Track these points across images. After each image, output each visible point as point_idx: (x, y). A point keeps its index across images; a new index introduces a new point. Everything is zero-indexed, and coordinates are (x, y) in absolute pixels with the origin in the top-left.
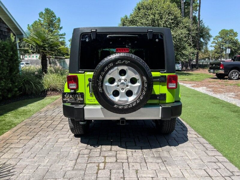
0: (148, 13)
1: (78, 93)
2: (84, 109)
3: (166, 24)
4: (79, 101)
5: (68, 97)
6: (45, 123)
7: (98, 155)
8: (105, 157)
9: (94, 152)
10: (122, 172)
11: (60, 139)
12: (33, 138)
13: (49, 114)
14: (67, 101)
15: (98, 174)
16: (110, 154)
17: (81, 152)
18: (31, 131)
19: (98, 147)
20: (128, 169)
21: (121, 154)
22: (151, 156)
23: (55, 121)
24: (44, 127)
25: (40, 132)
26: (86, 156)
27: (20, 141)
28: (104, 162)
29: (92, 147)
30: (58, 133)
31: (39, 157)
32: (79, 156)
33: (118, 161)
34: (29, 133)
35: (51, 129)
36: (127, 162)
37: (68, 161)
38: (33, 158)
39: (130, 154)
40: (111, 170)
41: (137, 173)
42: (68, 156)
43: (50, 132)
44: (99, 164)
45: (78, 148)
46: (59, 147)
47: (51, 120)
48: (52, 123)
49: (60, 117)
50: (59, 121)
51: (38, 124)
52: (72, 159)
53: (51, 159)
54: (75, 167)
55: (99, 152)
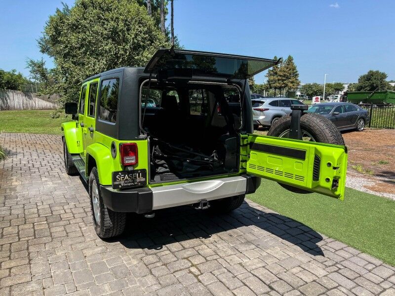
0: (103, 16)
1: (138, 170)
2: (154, 195)
3: (137, 40)
4: (139, 182)
5: (122, 179)
6: (19, 231)
7: (176, 259)
8: (187, 258)
9: (165, 256)
10: (226, 271)
11: (85, 251)
12: (30, 260)
13: (3, 213)
14: (120, 184)
15: (203, 282)
16: (189, 253)
17: (146, 261)
18: (10, 251)
19: (162, 248)
20: (229, 265)
21: (202, 249)
22: (238, 242)
23: (35, 224)
24: (27, 239)
25: (32, 249)
26: (158, 264)
27: (10, 271)
28: (193, 265)
29: (154, 251)
30: (70, 242)
31: (84, 287)
32: (149, 266)
33: (209, 259)
34: (9, 254)
35: (44, 238)
36: (218, 257)
37: (142, 279)
38: (77, 291)
39: (214, 247)
40: (211, 272)
41: (243, 267)
42: (131, 272)
43: (51, 244)
44: (189, 270)
45: (130, 257)
46: (99, 263)
47: (25, 223)
48: (34, 228)
49: (37, 215)
50: (43, 223)
51: (8, 236)
52: (143, 274)
53: (110, 284)
54: (161, 282)
55: (171, 255)
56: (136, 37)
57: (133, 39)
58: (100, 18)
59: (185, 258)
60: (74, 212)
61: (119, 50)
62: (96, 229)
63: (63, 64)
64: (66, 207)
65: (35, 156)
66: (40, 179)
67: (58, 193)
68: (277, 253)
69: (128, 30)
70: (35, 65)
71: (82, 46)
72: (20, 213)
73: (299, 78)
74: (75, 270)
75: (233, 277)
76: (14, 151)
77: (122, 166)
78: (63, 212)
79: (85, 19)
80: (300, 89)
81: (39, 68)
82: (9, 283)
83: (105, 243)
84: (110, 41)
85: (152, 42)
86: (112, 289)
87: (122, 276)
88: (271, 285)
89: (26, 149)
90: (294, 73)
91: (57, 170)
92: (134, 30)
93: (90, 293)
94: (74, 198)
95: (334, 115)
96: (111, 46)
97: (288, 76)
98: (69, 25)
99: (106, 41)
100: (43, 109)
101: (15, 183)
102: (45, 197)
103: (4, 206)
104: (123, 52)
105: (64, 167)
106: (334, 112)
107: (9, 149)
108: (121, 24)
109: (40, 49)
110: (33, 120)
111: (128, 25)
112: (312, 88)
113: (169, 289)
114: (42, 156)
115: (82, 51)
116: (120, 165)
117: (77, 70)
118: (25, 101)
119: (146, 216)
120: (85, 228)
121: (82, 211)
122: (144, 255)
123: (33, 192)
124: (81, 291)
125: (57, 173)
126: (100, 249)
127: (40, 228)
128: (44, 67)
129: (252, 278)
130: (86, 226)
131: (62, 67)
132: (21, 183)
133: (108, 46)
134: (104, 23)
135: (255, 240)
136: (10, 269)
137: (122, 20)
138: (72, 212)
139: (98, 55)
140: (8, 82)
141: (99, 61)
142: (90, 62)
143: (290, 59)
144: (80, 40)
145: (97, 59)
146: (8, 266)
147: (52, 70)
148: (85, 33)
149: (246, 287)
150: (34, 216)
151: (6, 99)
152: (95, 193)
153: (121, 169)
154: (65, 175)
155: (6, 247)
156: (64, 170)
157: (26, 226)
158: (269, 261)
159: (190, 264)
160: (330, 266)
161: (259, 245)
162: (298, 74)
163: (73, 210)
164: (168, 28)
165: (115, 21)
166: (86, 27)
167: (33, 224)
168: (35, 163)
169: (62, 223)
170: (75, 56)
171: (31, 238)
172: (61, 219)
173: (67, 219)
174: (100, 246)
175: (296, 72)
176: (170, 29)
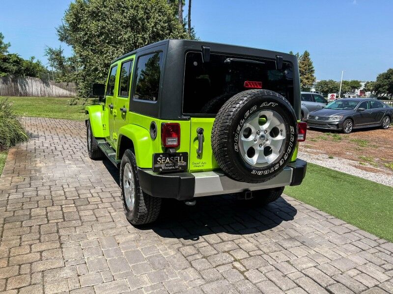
0: (123, 3)
1: (179, 153)
2: (196, 180)
3: (156, 28)
4: (180, 166)
5: (163, 162)
6: (47, 213)
7: (215, 252)
8: (228, 252)
9: (203, 248)
10: (274, 269)
11: (117, 238)
12: (61, 244)
13: (29, 193)
14: (161, 168)
15: (250, 279)
16: (228, 246)
17: (184, 253)
18: (40, 233)
19: (198, 239)
20: (276, 263)
21: (243, 243)
22: (280, 237)
23: (63, 206)
24: (56, 221)
25: (62, 232)
26: (198, 256)
27: (41, 255)
28: (236, 260)
29: (190, 241)
30: (100, 227)
31: (122, 276)
32: (188, 258)
33: (252, 255)
34: (39, 236)
35: (74, 222)
36: (262, 253)
37: (182, 271)
38: (114, 280)
39: (255, 242)
40: (257, 269)
41: (292, 265)
42: (169, 263)
43: (81, 228)
44: (233, 265)
45: (166, 247)
46: (134, 251)
47: (53, 205)
48: (62, 210)
49: (64, 198)
50: (71, 205)
51: (36, 217)
52: (183, 267)
53: (149, 275)
54: (204, 276)
55: (210, 248)
56: (155, 26)
57: (153, 27)
58: (119, 6)
59: (226, 252)
60: (101, 196)
61: (138, 39)
62: (127, 215)
63: (82, 52)
64: (92, 191)
65: (56, 140)
66: (63, 161)
67: (82, 176)
68: (327, 252)
69: (148, 18)
70: (54, 53)
71: (101, 34)
72: (47, 194)
73: (315, 75)
74: (109, 257)
75: (283, 276)
76: (36, 133)
77: (162, 148)
78: (89, 195)
79: (105, 7)
80: (315, 85)
81: (57, 57)
82: (41, 268)
83: (137, 230)
84: (129, 29)
85: (171, 32)
86: (151, 280)
87: (161, 267)
88: (329, 288)
89: (47, 133)
90: (309, 69)
91: (79, 154)
92: (154, 19)
93: (128, 283)
94: (99, 182)
95: (358, 111)
96: (129, 35)
97: (303, 72)
98: (89, 12)
99: (126, 29)
100: (60, 96)
101: (39, 165)
102: (70, 180)
103: (30, 187)
104: (142, 41)
105: (87, 151)
106: (359, 107)
107: (30, 132)
108: (141, 12)
109: (59, 37)
110: (50, 106)
111: (148, 13)
112: (328, 85)
113: (214, 285)
114: (64, 140)
115: (101, 38)
116: (160, 147)
117: (95, 58)
118: (43, 89)
119: (187, 203)
120: (114, 214)
121: (109, 195)
122: (181, 245)
123: (57, 174)
124: (119, 281)
125: (80, 157)
126: (133, 236)
127: (68, 211)
128: (62, 55)
129: (305, 279)
130: (116, 211)
131: (81, 56)
132: (45, 164)
133: (127, 35)
134: (123, 11)
135: (298, 236)
136: (41, 252)
137: (142, 8)
138: (99, 196)
139: (117, 43)
140: (27, 69)
141: (117, 50)
142: (109, 51)
143: (306, 55)
144: (99, 28)
145: (116, 47)
146: (39, 250)
147: (69, 59)
148: (105, 21)
149: (301, 289)
150: (61, 198)
151: (25, 85)
152: (127, 177)
153: (161, 151)
154: (88, 159)
155: (35, 229)
156: (87, 154)
157: (54, 208)
158: (320, 260)
159: (233, 259)
160: (390, 270)
161: (304, 242)
162: (314, 71)
163: (100, 194)
164: (185, 19)
165: (135, 9)
166: (106, 15)
167: (61, 206)
168: (57, 147)
169: (89, 207)
170: (94, 44)
171: (60, 220)
172: (89, 203)
173: (95, 203)
174: (133, 233)
175: (312, 68)
176: (187, 20)
